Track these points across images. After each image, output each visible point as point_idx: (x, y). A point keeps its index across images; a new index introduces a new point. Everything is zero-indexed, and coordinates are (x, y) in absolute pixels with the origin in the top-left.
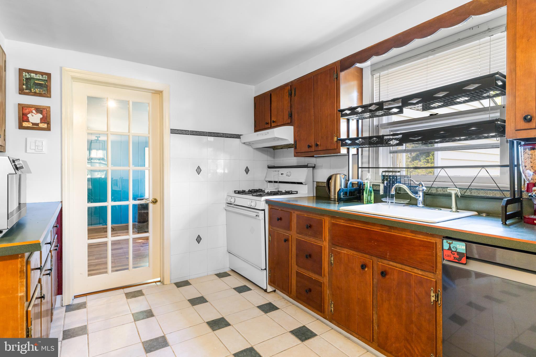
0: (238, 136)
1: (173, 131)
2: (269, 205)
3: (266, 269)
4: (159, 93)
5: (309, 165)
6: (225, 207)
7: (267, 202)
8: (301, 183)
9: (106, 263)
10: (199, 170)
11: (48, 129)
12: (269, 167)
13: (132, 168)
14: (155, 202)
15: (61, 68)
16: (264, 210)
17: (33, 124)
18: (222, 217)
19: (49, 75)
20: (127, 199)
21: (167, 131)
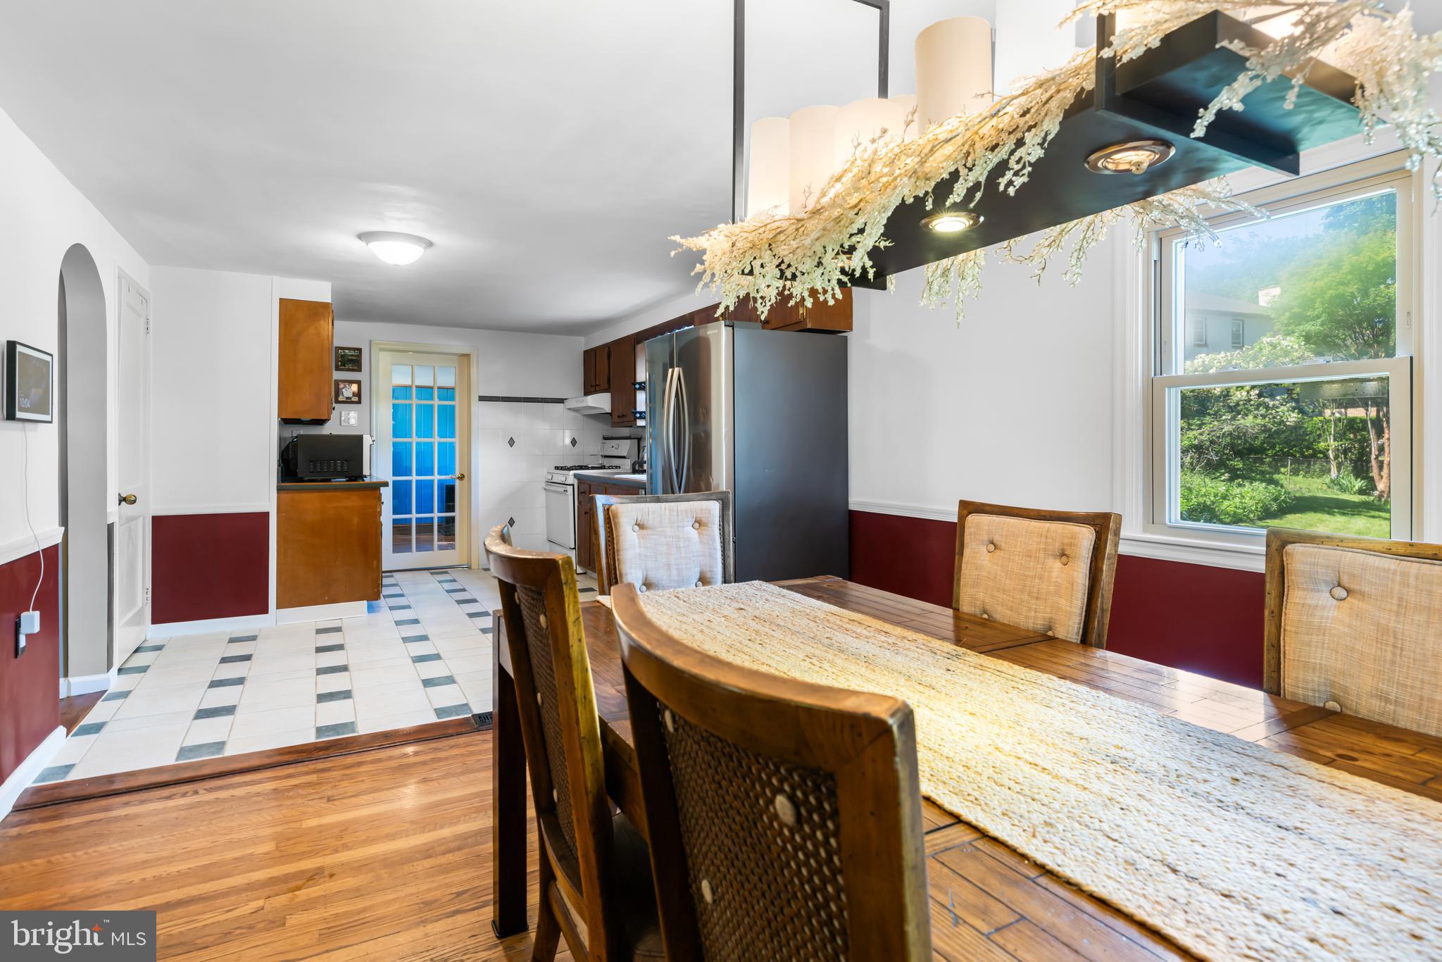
0: (561, 401)
1: (482, 399)
2: (578, 479)
3: (575, 548)
4: (468, 355)
5: (632, 436)
6: (544, 485)
7: (575, 476)
8: (624, 457)
9: (410, 540)
10: (511, 442)
11: (359, 402)
12: (605, 438)
13: (436, 440)
14: (462, 478)
15: (370, 341)
16: (573, 485)
17: (347, 398)
18: (541, 498)
19: (360, 350)
20: (432, 474)
21: (475, 399)
